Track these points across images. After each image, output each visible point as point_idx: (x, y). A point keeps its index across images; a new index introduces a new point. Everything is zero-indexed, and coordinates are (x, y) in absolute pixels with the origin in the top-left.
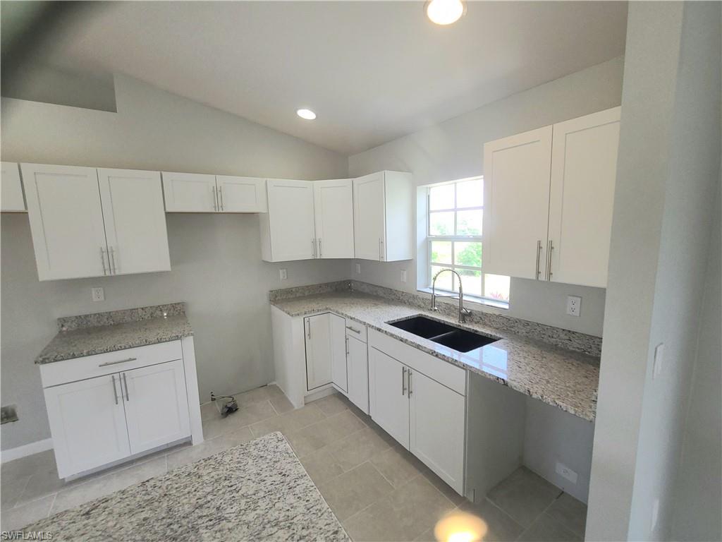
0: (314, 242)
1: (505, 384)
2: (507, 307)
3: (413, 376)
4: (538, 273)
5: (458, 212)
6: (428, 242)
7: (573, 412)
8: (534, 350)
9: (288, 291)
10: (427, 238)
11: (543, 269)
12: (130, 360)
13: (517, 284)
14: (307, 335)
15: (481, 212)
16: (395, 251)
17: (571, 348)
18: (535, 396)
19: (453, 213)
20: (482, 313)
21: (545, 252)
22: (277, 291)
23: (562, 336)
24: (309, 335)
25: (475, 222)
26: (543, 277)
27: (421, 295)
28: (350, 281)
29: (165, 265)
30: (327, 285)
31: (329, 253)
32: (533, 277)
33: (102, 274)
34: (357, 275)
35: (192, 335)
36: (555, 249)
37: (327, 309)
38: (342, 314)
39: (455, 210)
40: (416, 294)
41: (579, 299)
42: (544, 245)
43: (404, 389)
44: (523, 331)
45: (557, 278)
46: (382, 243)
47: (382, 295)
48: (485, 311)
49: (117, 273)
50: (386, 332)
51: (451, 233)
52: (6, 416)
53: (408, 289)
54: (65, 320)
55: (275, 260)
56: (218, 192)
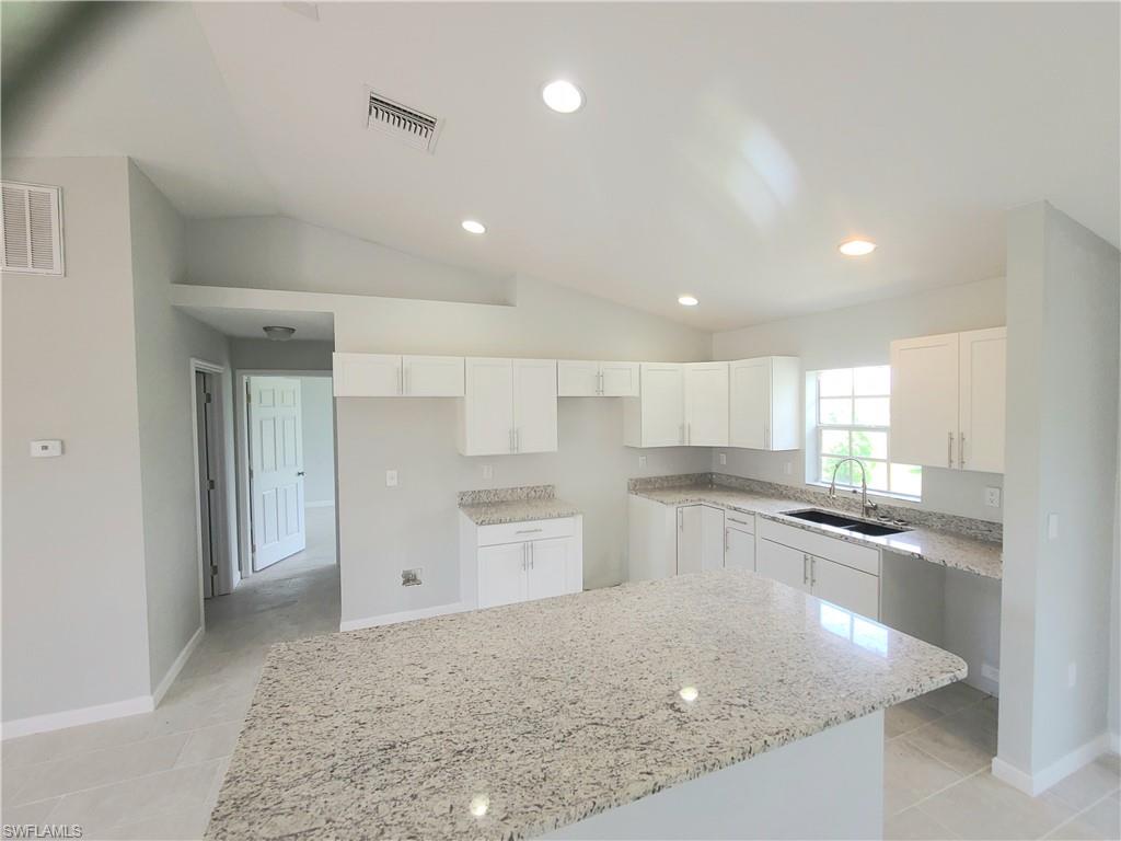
0: (682, 428)
1: (920, 557)
2: (919, 500)
3: (817, 563)
4: (951, 461)
5: (856, 400)
6: (818, 431)
7: (984, 574)
8: (951, 539)
9: (648, 481)
10: (817, 427)
11: (955, 458)
12: (536, 530)
13: (929, 474)
14: (680, 527)
15: (888, 400)
16: (782, 440)
17: (992, 540)
18: (949, 565)
19: (850, 401)
20: (890, 507)
21: (957, 443)
22: (637, 481)
23: (982, 527)
24: (682, 527)
25: (879, 412)
26: (955, 466)
27: (811, 490)
28: (711, 474)
29: (553, 447)
30: (687, 476)
31: (697, 440)
32: (947, 466)
33: (509, 452)
34: (720, 466)
35: (581, 513)
36: (967, 440)
37: (700, 500)
38: (723, 505)
39: (853, 397)
40: (804, 488)
41: (998, 491)
42: (955, 436)
43: (806, 578)
44: (938, 525)
45: (971, 466)
46: (767, 431)
47: (758, 489)
48: (892, 505)
49: (521, 452)
50: (783, 522)
51: (848, 422)
52: (409, 579)
53: (795, 484)
54: (464, 494)
55: (643, 446)
56: (600, 376)
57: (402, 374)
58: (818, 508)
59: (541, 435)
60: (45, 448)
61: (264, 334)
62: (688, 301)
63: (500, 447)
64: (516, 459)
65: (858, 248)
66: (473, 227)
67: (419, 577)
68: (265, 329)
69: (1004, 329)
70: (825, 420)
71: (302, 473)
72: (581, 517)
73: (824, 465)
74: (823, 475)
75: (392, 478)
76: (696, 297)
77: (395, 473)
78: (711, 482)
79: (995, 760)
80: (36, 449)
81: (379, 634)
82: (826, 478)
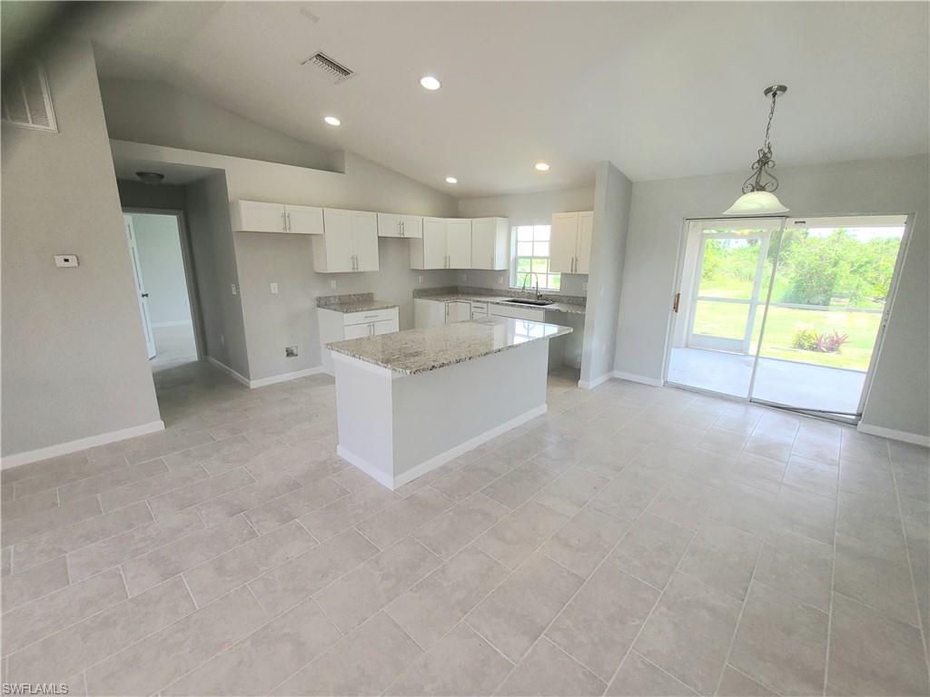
0: (446, 258)
2: (559, 291)
4: (572, 270)
6: (516, 259)
7: (580, 313)
8: (570, 305)
9: (434, 289)
10: (515, 257)
11: (574, 269)
12: (375, 316)
13: (563, 278)
14: (447, 314)
15: (548, 243)
16: (499, 266)
17: (584, 304)
19: (531, 243)
20: (547, 295)
21: (575, 261)
22: (418, 290)
23: (581, 300)
25: (544, 250)
26: (573, 272)
28: (458, 286)
29: (376, 268)
30: (444, 288)
32: (570, 272)
33: (352, 271)
34: (463, 282)
35: (398, 306)
36: (578, 260)
37: (457, 299)
38: (470, 300)
39: (533, 242)
40: (509, 289)
44: (566, 301)
45: (580, 272)
46: (493, 260)
47: (484, 293)
49: (359, 270)
50: (502, 304)
51: (530, 255)
52: (290, 353)
53: (504, 288)
54: (320, 298)
55: (425, 268)
56: (401, 224)
57: (286, 217)
58: (516, 299)
59: (369, 261)
60: (66, 260)
61: (138, 178)
62: (452, 180)
63: (345, 267)
64: (355, 275)
65: (542, 167)
66: (332, 121)
67: (295, 352)
68: (138, 174)
69: (592, 212)
70: (519, 254)
71: (147, 295)
72: (397, 308)
73: (519, 277)
74: (519, 282)
75: (274, 287)
76: (455, 178)
77: (276, 284)
78: (457, 291)
79: (580, 382)
80: (59, 261)
81: (270, 388)
82: (519, 285)
